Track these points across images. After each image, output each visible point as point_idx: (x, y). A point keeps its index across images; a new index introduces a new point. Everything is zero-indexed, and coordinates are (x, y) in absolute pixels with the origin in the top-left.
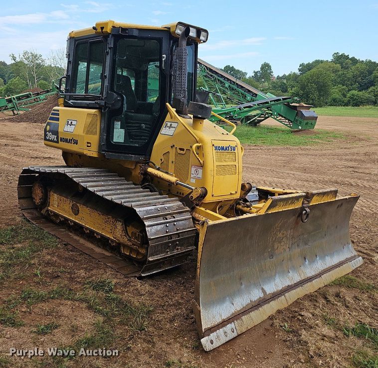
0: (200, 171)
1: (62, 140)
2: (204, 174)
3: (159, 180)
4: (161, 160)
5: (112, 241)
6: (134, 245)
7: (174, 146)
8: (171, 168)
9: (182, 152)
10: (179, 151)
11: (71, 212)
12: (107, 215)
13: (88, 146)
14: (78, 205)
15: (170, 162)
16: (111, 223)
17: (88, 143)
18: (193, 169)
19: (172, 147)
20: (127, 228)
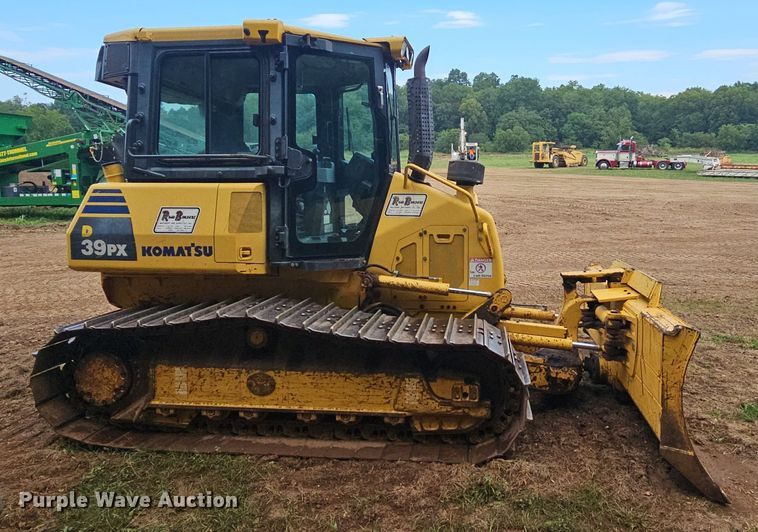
0: (489, 266)
1: (146, 251)
2: (496, 269)
3: (395, 292)
4: (398, 259)
5: (393, 417)
6: (459, 408)
7: (425, 232)
8: (423, 268)
9: (444, 240)
10: (437, 240)
11: (249, 394)
12: (369, 373)
13: (244, 256)
14: (271, 373)
15: (419, 259)
16: (386, 385)
17: (244, 249)
18: (473, 266)
19: (421, 235)
20: (431, 384)
